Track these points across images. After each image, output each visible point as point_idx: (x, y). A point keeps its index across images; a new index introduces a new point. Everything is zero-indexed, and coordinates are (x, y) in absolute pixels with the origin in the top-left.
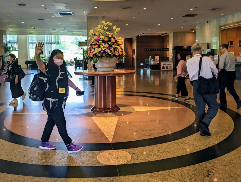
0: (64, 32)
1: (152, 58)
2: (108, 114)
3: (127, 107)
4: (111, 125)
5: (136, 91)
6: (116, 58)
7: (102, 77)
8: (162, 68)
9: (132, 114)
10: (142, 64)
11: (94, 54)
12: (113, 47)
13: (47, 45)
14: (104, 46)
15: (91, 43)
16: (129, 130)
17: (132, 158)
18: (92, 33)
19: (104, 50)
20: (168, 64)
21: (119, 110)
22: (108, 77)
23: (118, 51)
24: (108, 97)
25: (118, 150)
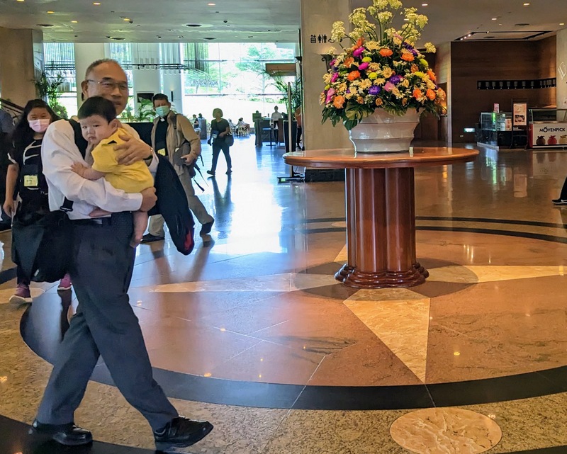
0: (222, 31)
1: (502, 109)
2: (394, 291)
3: (451, 268)
4: (412, 326)
5: (451, 216)
6: (418, 111)
7: (372, 171)
8: (534, 143)
9: (473, 290)
10: (468, 130)
11: (346, 100)
12: (408, 75)
13: (165, 72)
14: (378, 74)
15: (336, 65)
16: (474, 344)
17: (506, 433)
18: (339, 34)
19: (380, 87)
20: (556, 130)
21: (427, 279)
22: (391, 170)
23: (422, 87)
24: (393, 236)
25: (452, 408)
